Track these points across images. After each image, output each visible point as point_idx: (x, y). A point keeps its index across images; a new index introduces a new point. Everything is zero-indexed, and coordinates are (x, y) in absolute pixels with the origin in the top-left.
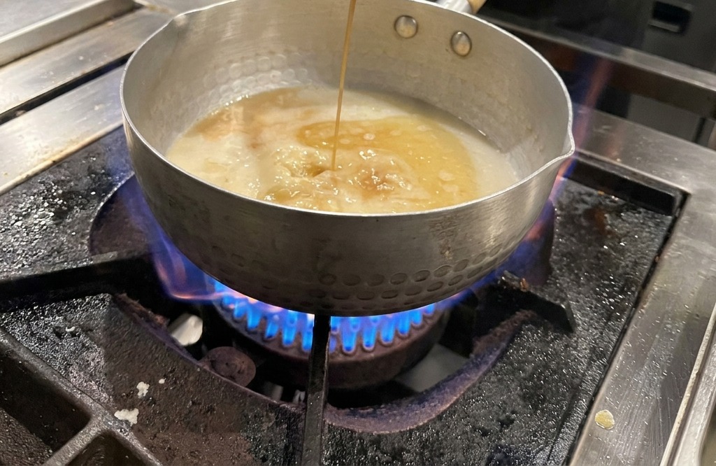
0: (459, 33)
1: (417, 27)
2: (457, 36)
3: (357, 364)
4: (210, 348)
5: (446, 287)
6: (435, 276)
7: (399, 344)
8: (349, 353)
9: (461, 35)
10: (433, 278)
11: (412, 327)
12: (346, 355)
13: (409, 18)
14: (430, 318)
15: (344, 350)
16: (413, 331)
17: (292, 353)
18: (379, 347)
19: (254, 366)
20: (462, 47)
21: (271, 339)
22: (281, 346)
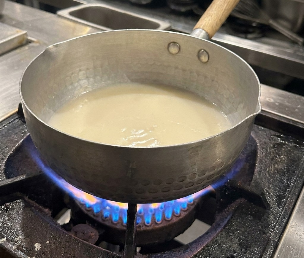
0: (203, 50)
1: (180, 48)
2: (201, 52)
3: (152, 231)
4: (75, 225)
5: (196, 185)
6: (189, 179)
7: (175, 220)
8: (149, 225)
9: (203, 51)
10: (188, 180)
11: (181, 210)
12: (146, 226)
13: (175, 43)
14: (192, 205)
15: (146, 224)
16: (182, 212)
17: (118, 227)
18: (164, 222)
19: (98, 234)
20: (204, 58)
21: (107, 219)
22: (112, 222)
